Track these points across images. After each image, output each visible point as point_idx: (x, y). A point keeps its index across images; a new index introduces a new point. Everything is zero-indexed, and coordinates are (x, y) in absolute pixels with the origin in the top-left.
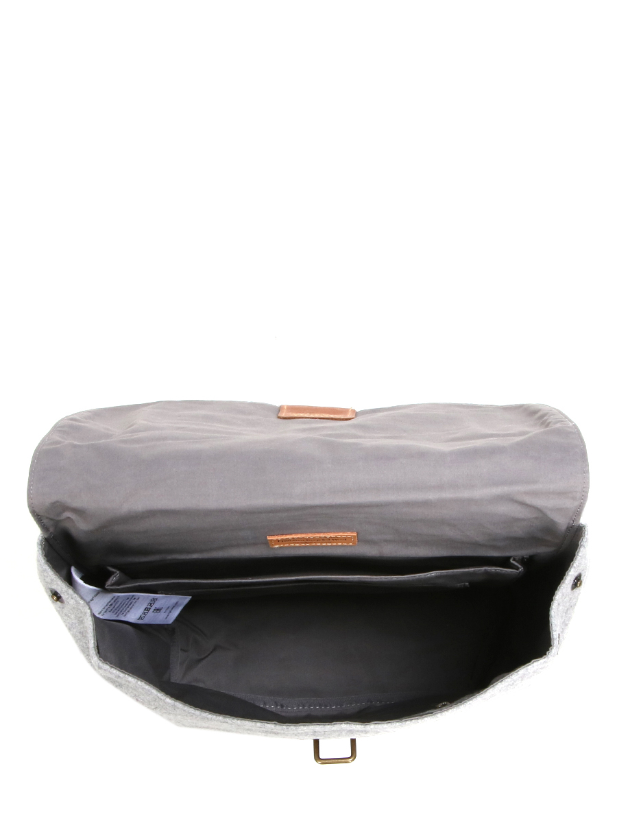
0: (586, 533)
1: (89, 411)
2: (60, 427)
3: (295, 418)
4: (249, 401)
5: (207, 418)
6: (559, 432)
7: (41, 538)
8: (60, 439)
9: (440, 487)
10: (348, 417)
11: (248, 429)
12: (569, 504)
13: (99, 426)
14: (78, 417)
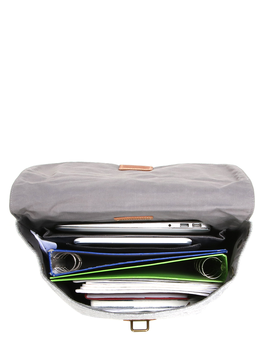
0: (252, 225)
1: (36, 166)
2: (23, 174)
3: (126, 170)
4: (106, 163)
5: (88, 170)
6: (242, 183)
7: (16, 222)
8: (23, 180)
9: (189, 206)
10: (150, 169)
11: (106, 174)
12: (245, 214)
13: (40, 173)
14: (31, 169)
